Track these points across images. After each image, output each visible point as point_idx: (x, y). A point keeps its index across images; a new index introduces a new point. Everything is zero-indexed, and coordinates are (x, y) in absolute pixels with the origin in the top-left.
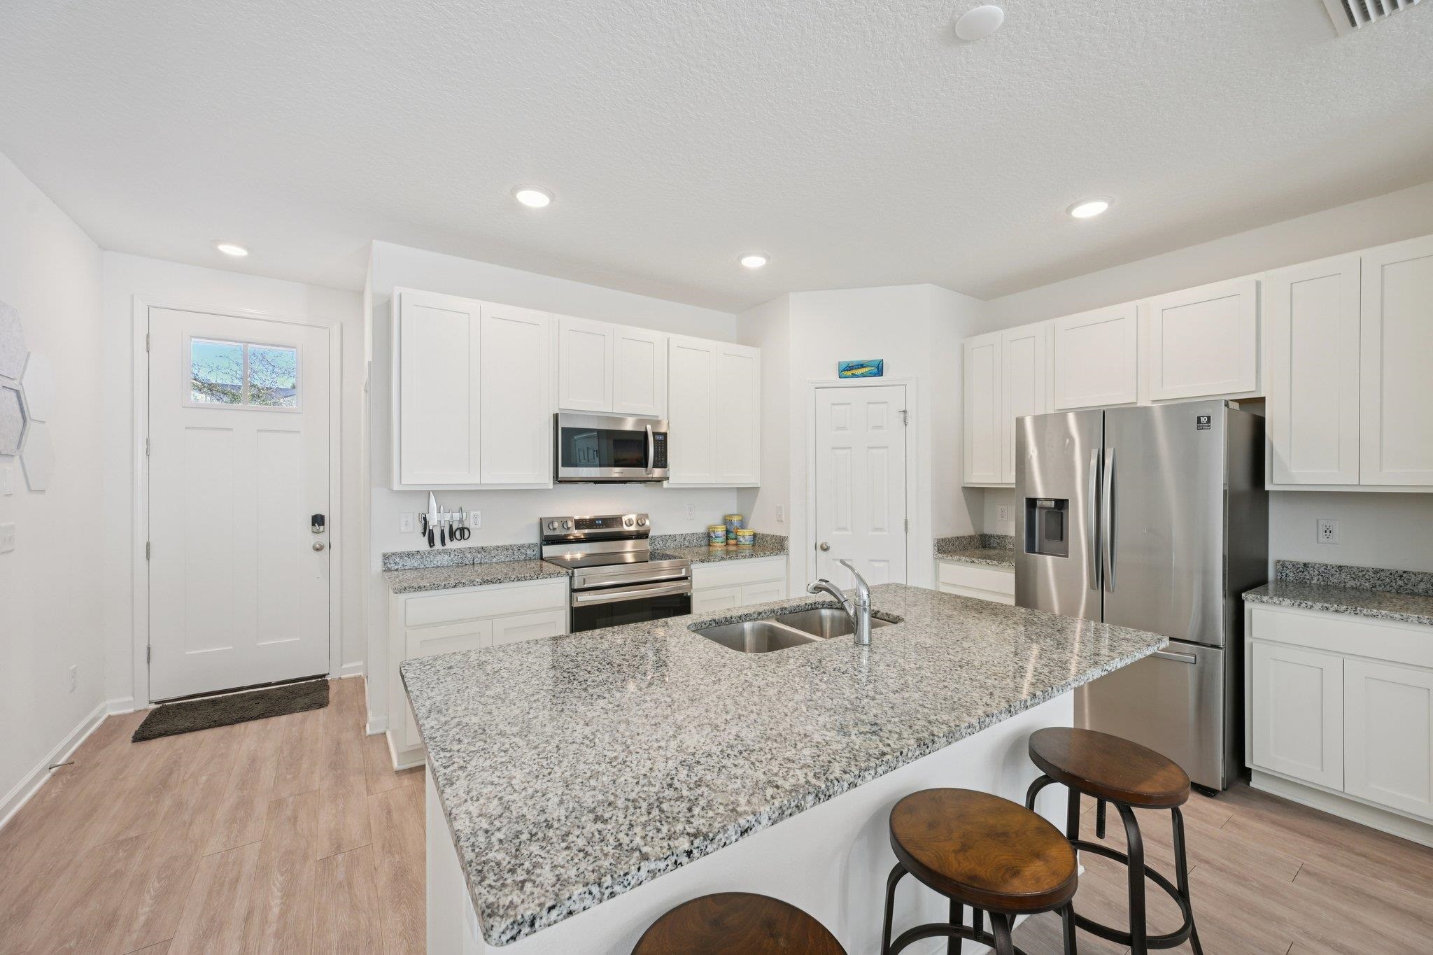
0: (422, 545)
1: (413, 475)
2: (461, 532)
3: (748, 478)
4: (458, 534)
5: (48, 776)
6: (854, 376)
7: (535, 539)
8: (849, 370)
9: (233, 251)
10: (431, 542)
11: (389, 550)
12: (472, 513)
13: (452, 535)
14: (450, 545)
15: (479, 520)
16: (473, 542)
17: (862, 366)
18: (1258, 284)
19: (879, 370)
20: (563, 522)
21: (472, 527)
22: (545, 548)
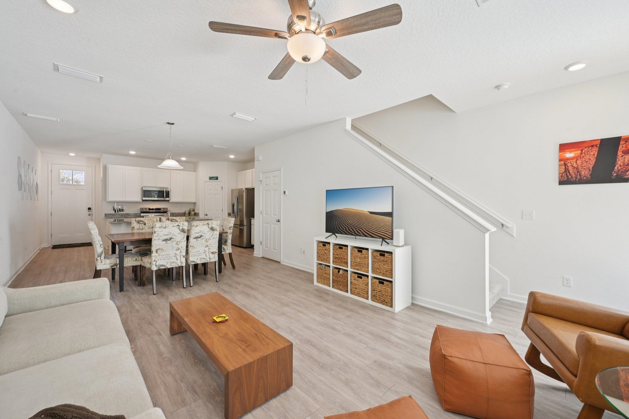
0: (113, 212)
1: (111, 198)
2: (122, 210)
3: (193, 200)
4: (121, 210)
5: (39, 251)
6: (212, 179)
7: (139, 212)
8: (211, 178)
9: (72, 154)
10: (115, 212)
11: (106, 213)
12: (125, 207)
13: (120, 211)
14: (119, 213)
15: (126, 208)
16: (125, 212)
17: (213, 178)
18: (252, 171)
19: (217, 178)
20: (146, 209)
21: (124, 209)
22: (141, 214)
